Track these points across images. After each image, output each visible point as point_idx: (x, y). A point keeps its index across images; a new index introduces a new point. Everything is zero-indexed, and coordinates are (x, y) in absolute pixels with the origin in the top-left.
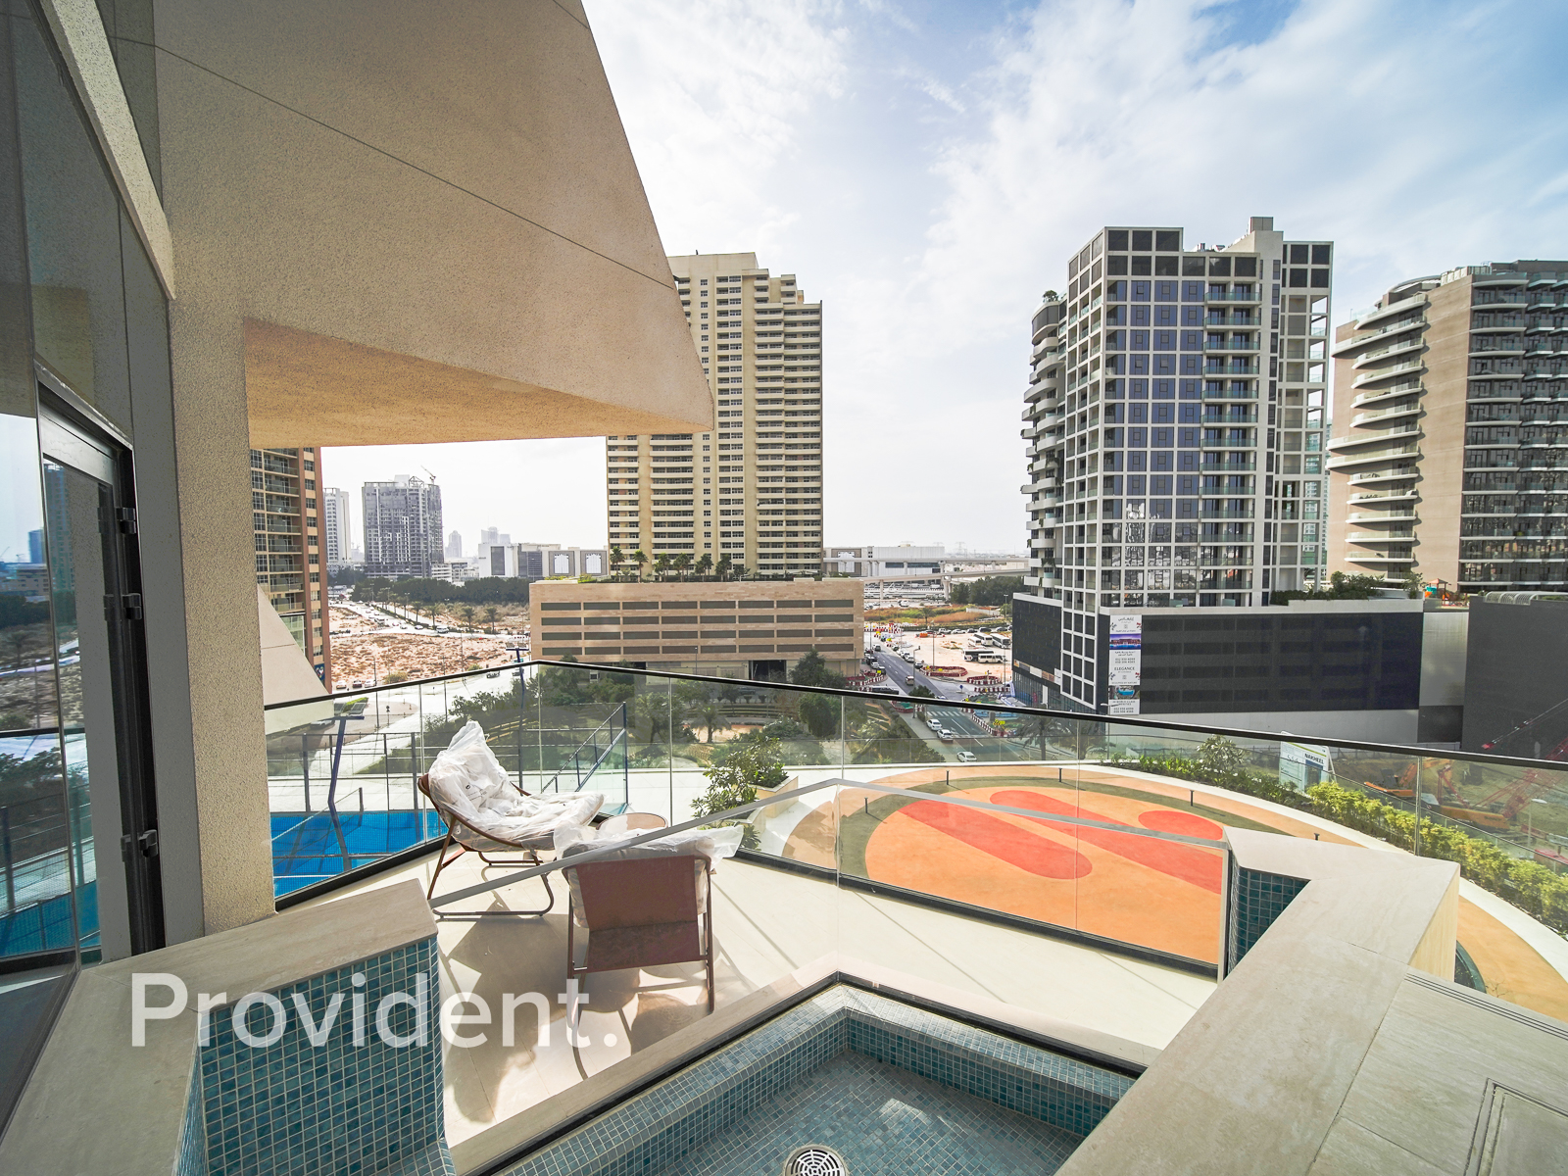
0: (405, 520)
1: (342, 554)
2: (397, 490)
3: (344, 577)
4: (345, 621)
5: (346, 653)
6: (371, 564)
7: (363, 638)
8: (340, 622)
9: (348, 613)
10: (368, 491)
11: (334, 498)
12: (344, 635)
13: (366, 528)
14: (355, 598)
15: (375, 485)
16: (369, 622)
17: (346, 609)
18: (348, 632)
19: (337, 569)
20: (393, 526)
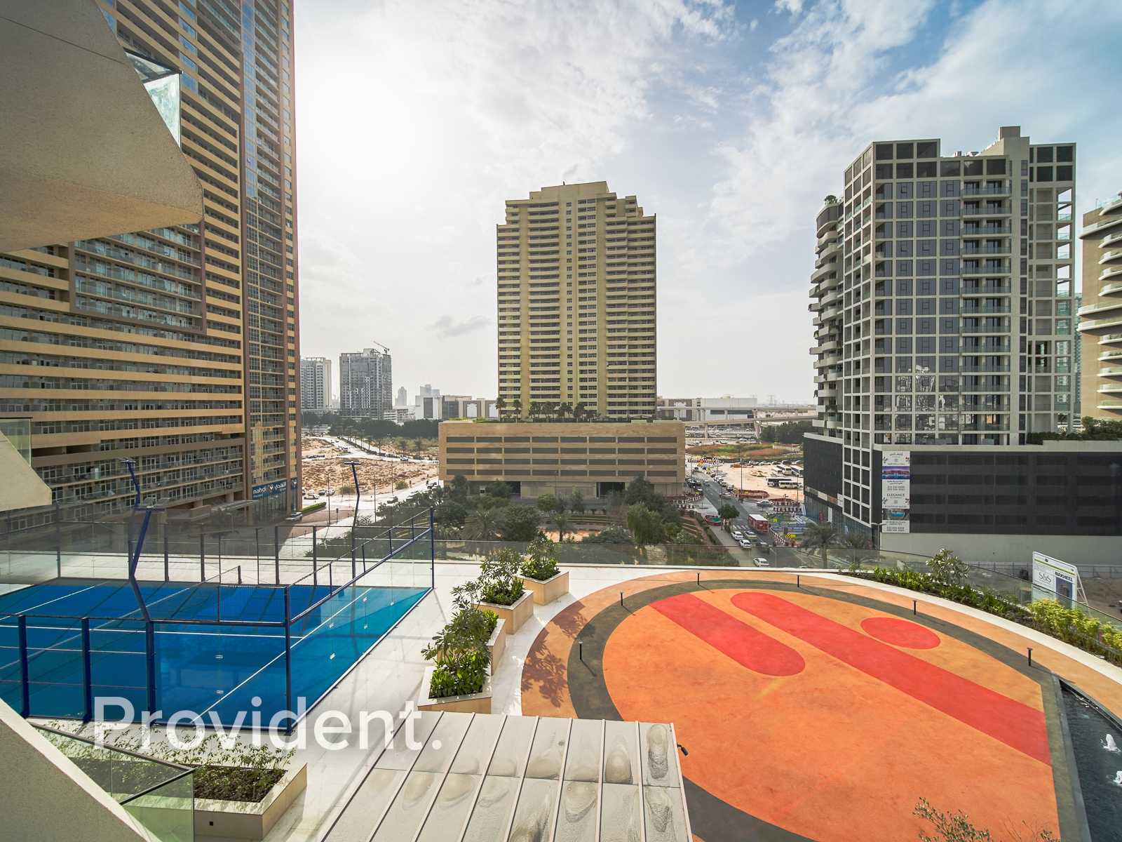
0: (367, 380)
1: (326, 403)
2: (362, 359)
3: (326, 419)
4: (323, 449)
5: (319, 471)
6: (344, 410)
7: (332, 461)
8: (320, 449)
9: (325, 443)
10: (344, 359)
11: (321, 364)
12: (320, 458)
13: (341, 385)
14: (331, 433)
15: (348, 355)
16: (338, 450)
17: (325, 440)
18: (324, 456)
19: (322, 413)
20: (359, 383)
